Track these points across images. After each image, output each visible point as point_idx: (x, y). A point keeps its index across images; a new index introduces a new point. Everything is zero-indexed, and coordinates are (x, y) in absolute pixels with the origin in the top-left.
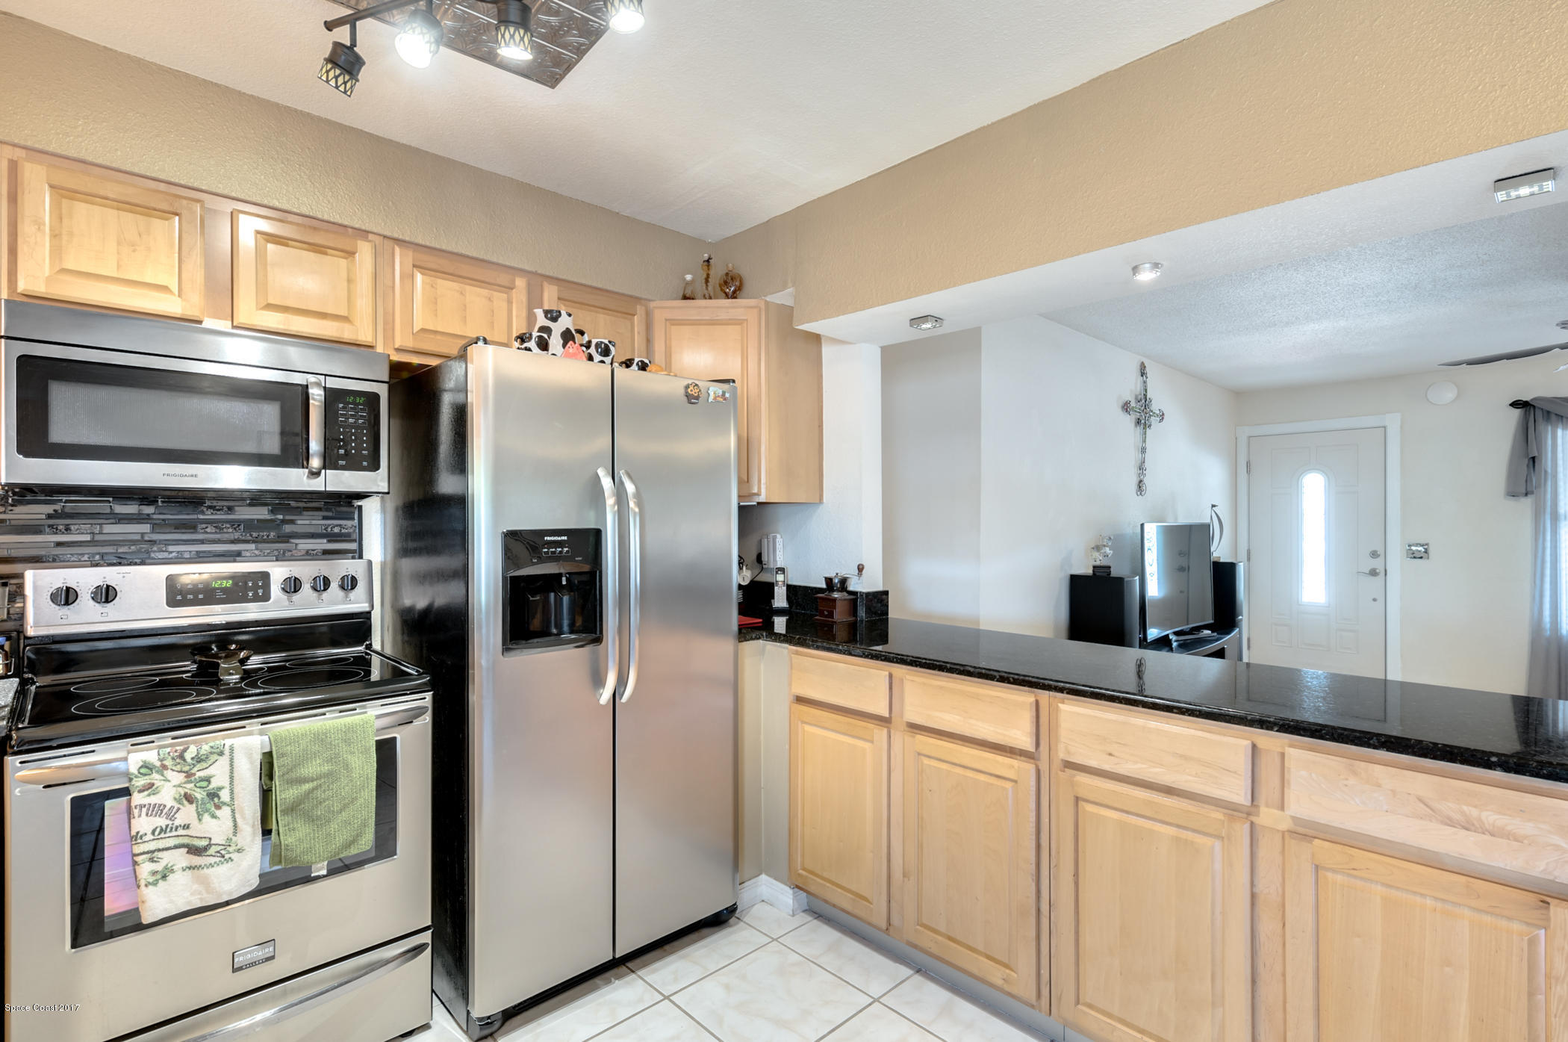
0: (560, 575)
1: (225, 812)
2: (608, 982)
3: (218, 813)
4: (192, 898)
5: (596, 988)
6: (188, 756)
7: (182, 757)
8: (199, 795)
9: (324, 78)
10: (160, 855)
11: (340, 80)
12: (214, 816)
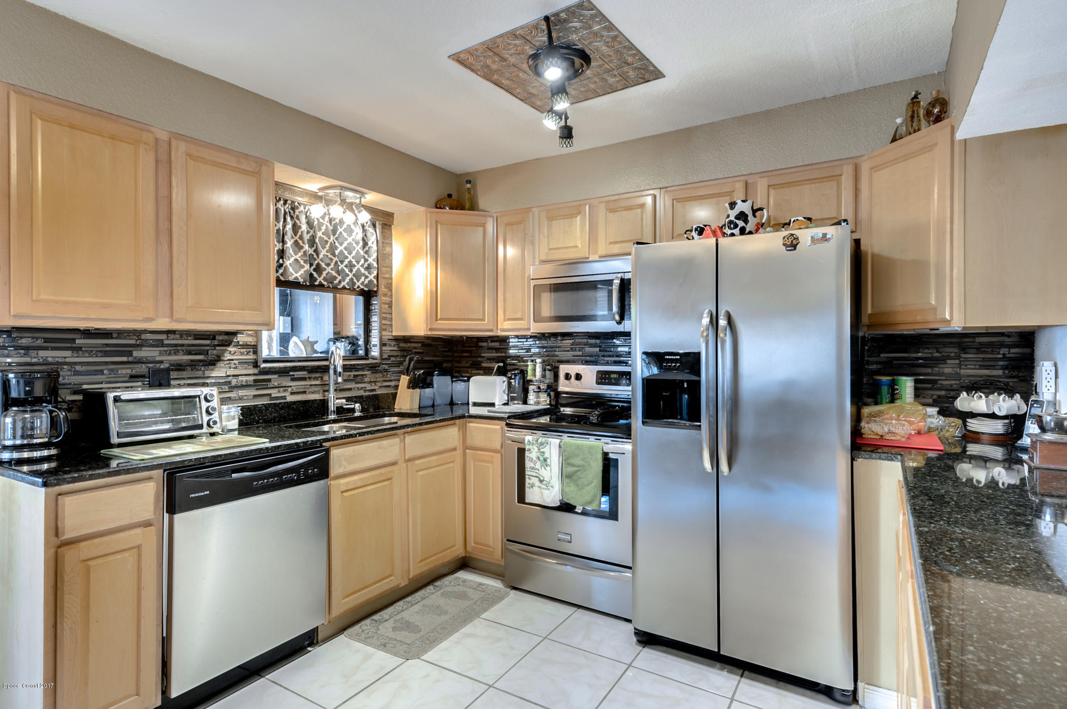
0: (682, 382)
1: (548, 468)
2: (722, 669)
3: (547, 468)
4: (540, 500)
5: (712, 666)
6: (539, 441)
7: (537, 441)
8: (541, 458)
9: (565, 146)
10: (531, 477)
11: (567, 143)
12: (545, 469)
